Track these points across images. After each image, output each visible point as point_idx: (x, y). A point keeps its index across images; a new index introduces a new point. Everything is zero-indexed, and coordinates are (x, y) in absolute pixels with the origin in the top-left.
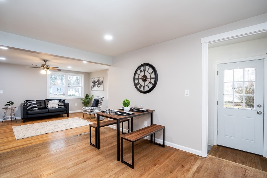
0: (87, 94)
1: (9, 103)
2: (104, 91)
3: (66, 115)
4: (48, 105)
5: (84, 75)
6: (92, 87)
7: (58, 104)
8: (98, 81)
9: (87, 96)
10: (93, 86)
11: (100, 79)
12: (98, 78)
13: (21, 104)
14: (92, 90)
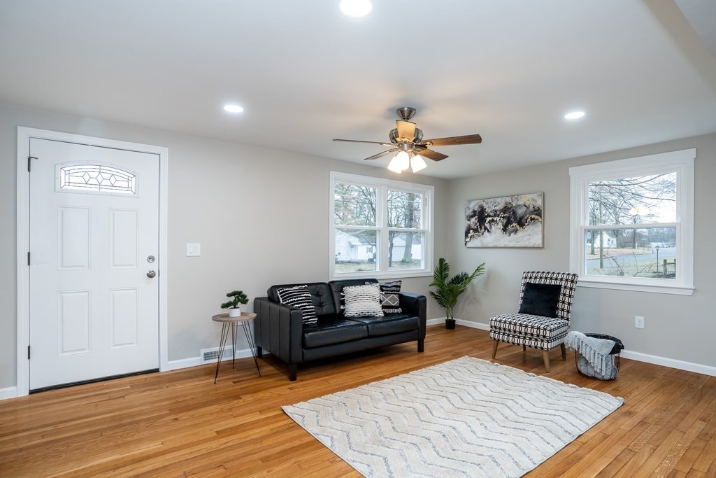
0: (442, 261)
1: (232, 299)
2: (542, 248)
3: (413, 345)
4: (343, 303)
5: (433, 187)
6: (467, 233)
7: (381, 302)
8: (505, 210)
9: (442, 267)
10: (476, 230)
11: (521, 203)
12: (509, 200)
13: (256, 299)
14: (468, 245)
